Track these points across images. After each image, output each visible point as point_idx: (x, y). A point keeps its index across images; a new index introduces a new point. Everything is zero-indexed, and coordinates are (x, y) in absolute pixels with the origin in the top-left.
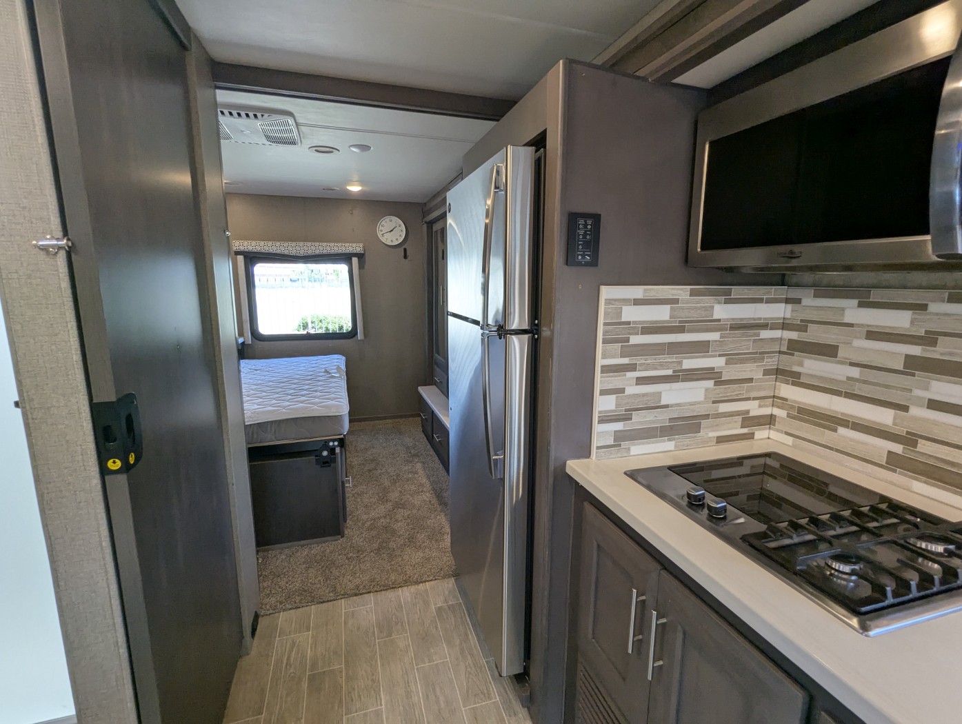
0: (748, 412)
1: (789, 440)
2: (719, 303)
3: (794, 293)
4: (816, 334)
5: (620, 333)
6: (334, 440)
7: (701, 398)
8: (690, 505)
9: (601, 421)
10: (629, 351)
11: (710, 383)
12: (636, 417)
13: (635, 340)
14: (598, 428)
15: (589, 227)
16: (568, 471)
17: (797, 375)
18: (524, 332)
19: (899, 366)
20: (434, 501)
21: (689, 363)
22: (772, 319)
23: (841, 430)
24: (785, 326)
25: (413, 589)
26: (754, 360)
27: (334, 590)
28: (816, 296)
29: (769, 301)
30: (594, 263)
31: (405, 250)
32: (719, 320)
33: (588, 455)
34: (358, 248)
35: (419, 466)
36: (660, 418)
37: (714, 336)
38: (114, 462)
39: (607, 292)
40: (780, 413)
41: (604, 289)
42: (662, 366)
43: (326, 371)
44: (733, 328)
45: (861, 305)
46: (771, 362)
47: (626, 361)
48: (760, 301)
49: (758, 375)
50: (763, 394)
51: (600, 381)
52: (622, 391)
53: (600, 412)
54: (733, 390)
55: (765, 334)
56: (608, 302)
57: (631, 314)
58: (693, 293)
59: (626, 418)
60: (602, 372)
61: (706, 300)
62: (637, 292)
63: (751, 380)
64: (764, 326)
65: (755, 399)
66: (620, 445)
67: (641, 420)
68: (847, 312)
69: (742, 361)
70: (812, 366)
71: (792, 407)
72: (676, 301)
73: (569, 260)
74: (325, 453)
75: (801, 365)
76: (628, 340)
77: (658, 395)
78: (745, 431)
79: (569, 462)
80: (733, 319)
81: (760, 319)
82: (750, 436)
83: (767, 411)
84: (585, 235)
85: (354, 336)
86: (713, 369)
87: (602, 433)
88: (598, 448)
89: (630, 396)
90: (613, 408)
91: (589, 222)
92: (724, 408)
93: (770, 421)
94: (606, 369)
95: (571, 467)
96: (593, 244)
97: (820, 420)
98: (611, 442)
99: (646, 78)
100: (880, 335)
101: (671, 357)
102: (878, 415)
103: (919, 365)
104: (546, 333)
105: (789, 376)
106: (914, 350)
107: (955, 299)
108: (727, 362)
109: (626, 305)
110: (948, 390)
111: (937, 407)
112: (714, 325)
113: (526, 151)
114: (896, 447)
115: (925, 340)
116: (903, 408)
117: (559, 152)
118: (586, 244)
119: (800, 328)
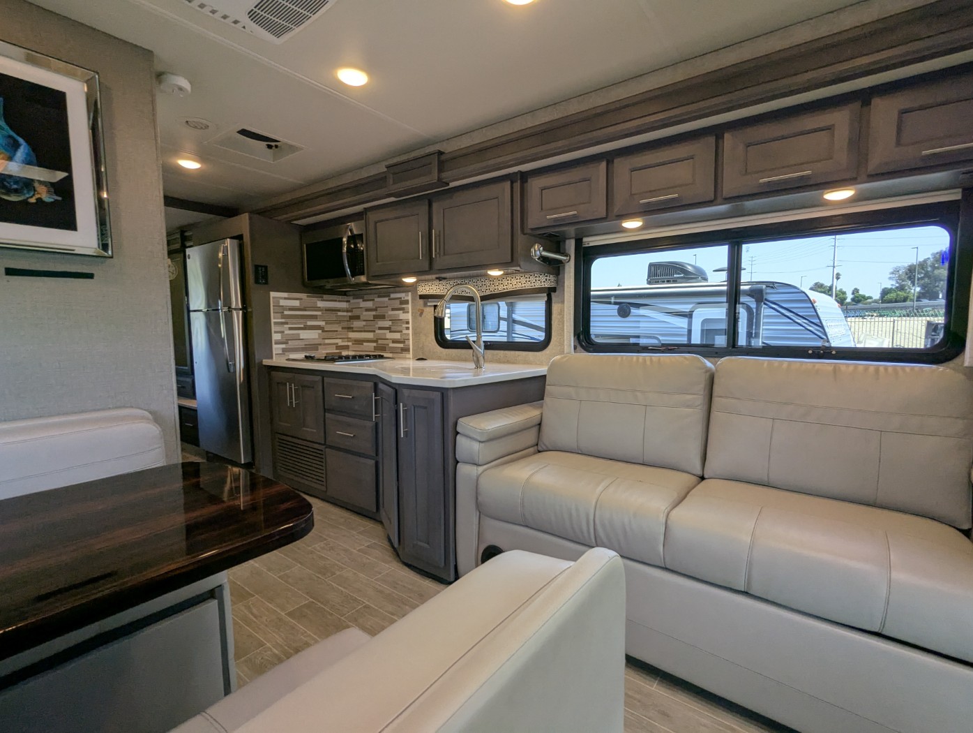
0: (337, 344)
2: (319, 301)
4: (356, 312)
5: (280, 310)
7: (317, 337)
8: (308, 360)
9: (276, 343)
10: (284, 317)
11: (320, 331)
12: (290, 343)
13: (286, 313)
14: (275, 346)
15: (263, 271)
16: (264, 364)
17: (352, 328)
18: (240, 309)
19: (372, 319)
21: (310, 323)
22: (341, 308)
23: (365, 344)
24: (347, 311)
26: (337, 323)
28: (354, 299)
29: (339, 301)
30: (266, 283)
32: (320, 307)
33: (272, 358)
36: (300, 344)
37: (319, 313)
39: (273, 294)
40: (350, 344)
41: (271, 293)
42: (299, 323)
44: (326, 310)
45: (363, 301)
46: (345, 324)
47: (283, 320)
48: (336, 301)
49: (340, 329)
50: (344, 337)
51: (274, 328)
52: (283, 332)
53: (275, 340)
54: (330, 335)
55: (340, 313)
56: (273, 298)
57: (282, 303)
58: (308, 296)
59: (286, 343)
61: (314, 300)
62: (285, 295)
63: (337, 331)
64: (339, 311)
65: (340, 338)
66: (285, 354)
67: (292, 344)
68: (361, 304)
69: (332, 324)
70: (356, 324)
71: (353, 340)
72: (301, 299)
73: (257, 281)
75: (353, 324)
76: (283, 313)
77: (299, 335)
78: (337, 351)
79: (264, 361)
80: (326, 307)
81: (337, 308)
82: (340, 354)
83: (346, 344)
84: (262, 273)
86: (320, 326)
87: (277, 349)
88: (275, 355)
89: (287, 334)
90: (280, 339)
91: (263, 269)
92: (327, 341)
93: (347, 348)
94: (275, 323)
96: (265, 277)
97: (359, 342)
98: (281, 352)
99: (280, 220)
100: (368, 310)
101: (301, 319)
102: (370, 336)
103: (376, 317)
104: (249, 310)
105: (350, 329)
106: (374, 313)
107: (379, 297)
108: (326, 324)
109: (281, 299)
110: (381, 323)
111: (380, 328)
112: (318, 309)
113: (236, 241)
114: (375, 344)
115: (375, 310)
116: (374, 331)
117: (248, 243)
118: (263, 277)
119: (351, 311)
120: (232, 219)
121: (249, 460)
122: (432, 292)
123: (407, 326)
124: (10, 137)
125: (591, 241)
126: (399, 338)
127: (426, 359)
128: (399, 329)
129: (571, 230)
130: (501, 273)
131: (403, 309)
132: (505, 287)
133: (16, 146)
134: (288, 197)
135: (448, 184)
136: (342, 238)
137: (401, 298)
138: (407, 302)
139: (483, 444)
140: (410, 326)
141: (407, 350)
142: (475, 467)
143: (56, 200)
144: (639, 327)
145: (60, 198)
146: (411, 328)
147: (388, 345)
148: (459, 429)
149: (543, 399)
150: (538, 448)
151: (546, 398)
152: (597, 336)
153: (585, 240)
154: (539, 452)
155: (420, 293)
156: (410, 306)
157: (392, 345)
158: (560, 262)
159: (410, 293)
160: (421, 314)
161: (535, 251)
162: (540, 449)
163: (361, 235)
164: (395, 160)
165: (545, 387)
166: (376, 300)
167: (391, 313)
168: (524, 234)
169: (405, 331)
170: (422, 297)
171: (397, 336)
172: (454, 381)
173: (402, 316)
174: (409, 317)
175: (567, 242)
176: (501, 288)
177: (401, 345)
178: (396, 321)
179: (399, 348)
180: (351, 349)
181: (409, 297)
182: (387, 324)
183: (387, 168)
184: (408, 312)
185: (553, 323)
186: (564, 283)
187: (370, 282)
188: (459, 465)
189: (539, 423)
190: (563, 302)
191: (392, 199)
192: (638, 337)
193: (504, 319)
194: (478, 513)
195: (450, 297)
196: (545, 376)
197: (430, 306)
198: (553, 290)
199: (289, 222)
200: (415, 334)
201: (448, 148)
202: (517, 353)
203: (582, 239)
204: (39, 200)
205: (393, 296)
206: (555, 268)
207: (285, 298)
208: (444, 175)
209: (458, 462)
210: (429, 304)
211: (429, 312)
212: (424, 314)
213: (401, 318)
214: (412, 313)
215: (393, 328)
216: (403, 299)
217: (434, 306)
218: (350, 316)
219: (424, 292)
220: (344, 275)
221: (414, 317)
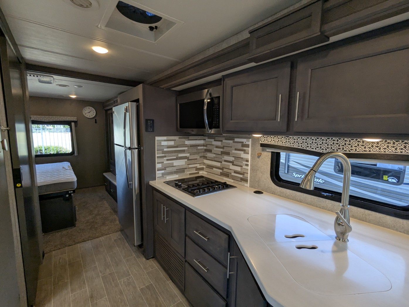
0: (197, 167)
1: (206, 173)
2: (186, 140)
3: (205, 138)
4: (209, 147)
5: (161, 148)
6: (71, 191)
7: (184, 164)
8: (176, 186)
9: (157, 171)
10: (164, 152)
11: (186, 160)
12: (167, 169)
13: (165, 150)
14: (157, 172)
15: (151, 123)
16: (150, 184)
17: (206, 157)
18: (136, 148)
19: (220, 153)
20: (112, 211)
21: (180, 155)
22: (200, 144)
23: (214, 169)
24: (204, 146)
25: (105, 237)
26: (197, 154)
27: (74, 241)
28: (208, 138)
29: (199, 140)
30: (153, 131)
31: (96, 120)
32: (187, 145)
33: (155, 180)
34: (74, 119)
35: (105, 202)
36: (174, 169)
37: (186, 148)
38: (19, 184)
39: (157, 138)
40: (204, 167)
41: (156, 137)
42: (173, 156)
43: (63, 168)
44: (191, 146)
45: (215, 140)
46: (202, 154)
47: (163, 155)
48: (197, 140)
49: (199, 158)
50: (201, 162)
51: (157, 160)
52: (163, 162)
53: (157, 168)
54: (193, 161)
55: (199, 148)
56: (157, 140)
57: (163, 143)
58: (179, 138)
59: (165, 169)
60: (157, 158)
61: (183, 140)
62: (165, 138)
63: (197, 159)
64: (199, 146)
65: (198, 164)
66: (164, 176)
67: (169, 170)
68: (213, 142)
69: (194, 154)
70: (209, 155)
71: (206, 165)
72: (175, 140)
73: (147, 130)
74: (67, 196)
75: (207, 155)
76: (163, 150)
77: (173, 163)
78: (197, 172)
79: (150, 182)
80: (191, 144)
81: (197, 144)
82: (198, 173)
83: (202, 166)
84: (150, 124)
85: (73, 154)
86: (187, 156)
87: (159, 173)
88: (157, 177)
89: (165, 164)
90: (161, 167)
91: (151, 121)
92: (190, 166)
93: (202, 169)
94: (158, 157)
95: (151, 183)
96: (153, 126)
97: (211, 167)
98: (161, 176)
99: (163, 88)
100: (217, 147)
101: (175, 154)
102: (218, 164)
103: (223, 153)
104: (142, 148)
105: (205, 158)
106: (222, 150)
107: (226, 139)
108: (190, 155)
109: (163, 141)
110: (226, 158)
111: (225, 161)
113: (135, 104)
114: (221, 171)
115: (223, 148)
116: (221, 162)
117: (142, 105)
118: (151, 127)
119: (206, 146)
121: (139, 243)
122: (273, 143)
123: (247, 163)
126: (240, 170)
127: (262, 193)
128: (239, 164)
131: (244, 151)
135: (328, 38)
136: (204, 100)
137: (243, 142)
138: (248, 146)
140: (249, 163)
141: (246, 181)
146: (249, 166)
147: (231, 173)
155: (261, 142)
156: (250, 149)
157: (233, 174)
159: (250, 140)
160: (259, 157)
163: (219, 97)
166: (224, 141)
167: (234, 151)
169: (244, 167)
170: (262, 145)
171: (238, 169)
173: (243, 155)
174: (249, 157)
177: (241, 176)
178: (238, 158)
179: (239, 177)
180: (204, 170)
181: (250, 142)
182: (231, 159)
183: (250, 33)
184: (248, 153)
187: (223, 134)
191: (253, 64)
197: (268, 152)
199: (169, 89)
200: (252, 169)
205: (236, 140)
210: (267, 151)
211: (267, 156)
212: (262, 157)
213: (242, 157)
214: (252, 154)
215: (235, 163)
216: (244, 143)
217: (272, 152)
218: (205, 149)
219: (266, 142)
220: (204, 127)
221: (252, 158)
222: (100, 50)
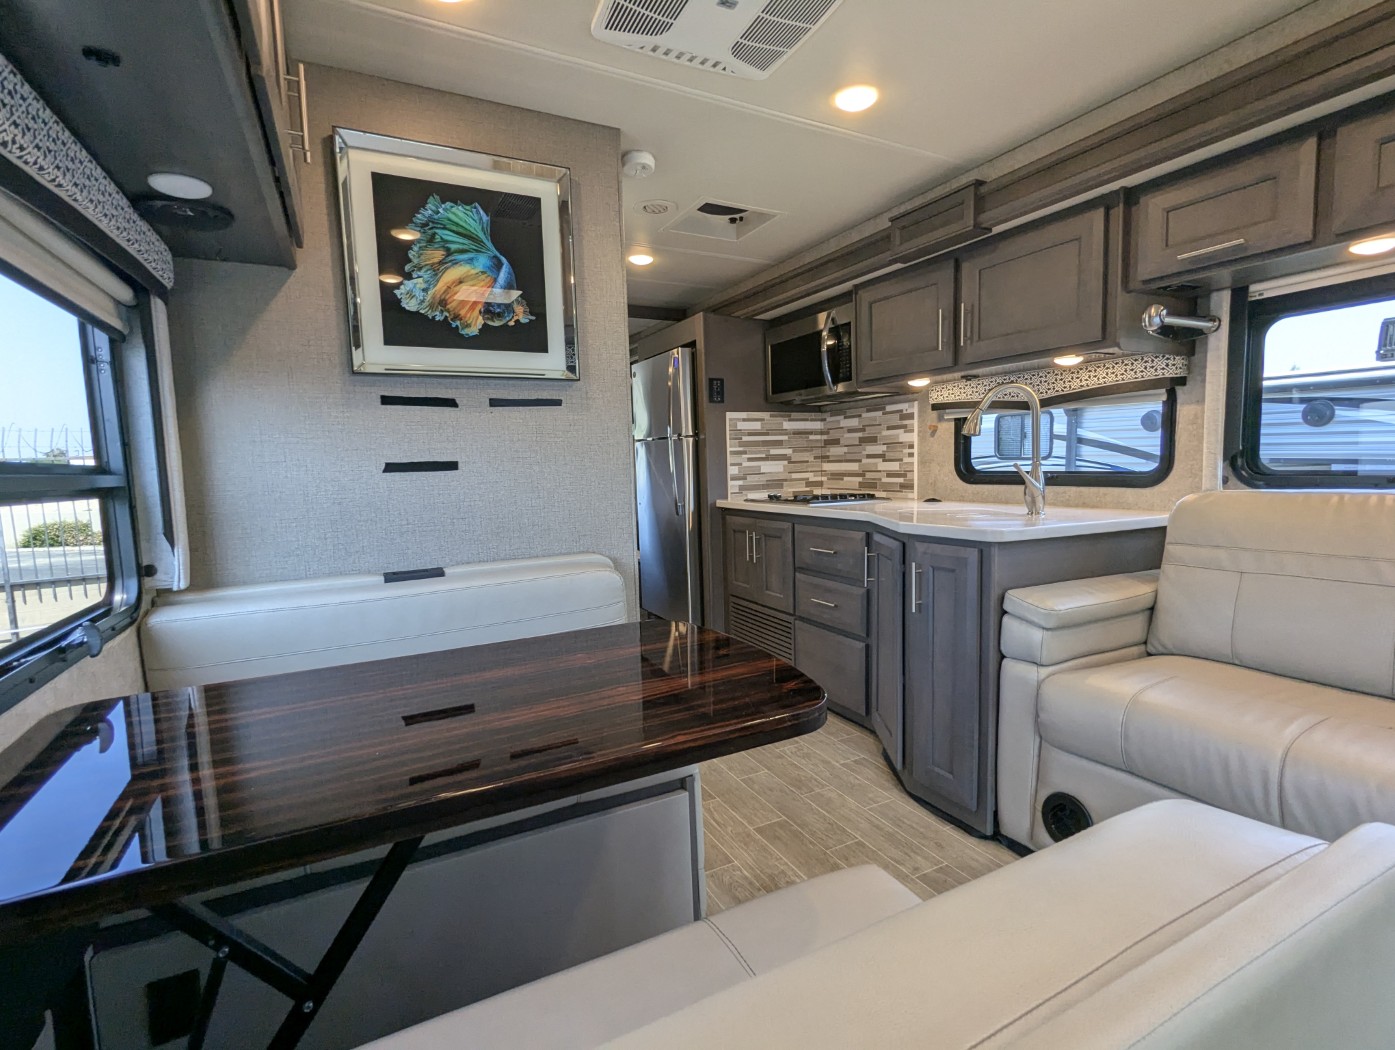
0: (808, 479)
2: (785, 421)
3: (825, 415)
4: (834, 435)
5: (738, 435)
7: (782, 470)
8: (772, 501)
9: (732, 479)
10: (742, 444)
11: (786, 462)
12: (749, 478)
13: (745, 438)
14: (731, 483)
15: (719, 385)
17: (828, 457)
18: (691, 436)
19: (857, 443)
21: (774, 451)
22: (814, 429)
23: (846, 479)
24: (822, 433)
26: (807, 451)
28: (831, 416)
29: (812, 420)
30: (722, 401)
32: (787, 430)
33: (727, 498)
36: (762, 480)
37: (785, 438)
39: (729, 415)
40: (824, 479)
41: (727, 414)
42: (760, 452)
44: (794, 434)
45: (845, 418)
46: (818, 452)
47: (741, 449)
48: (807, 420)
49: (812, 459)
50: (817, 469)
51: (729, 459)
52: (741, 464)
53: (730, 475)
54: (798, 467)
55: (812, 437)
56: (731, 420)
57: (741, 426)
58: (771, 416)
59: (744, 478)
60: (730, 454)
61: (779, 419)
62: (744, 415)
63: (807, 462)
64: (811, 433)
65: (811, 472)
66: (742, 493)
67: (752, 480)
68: (841, 422)
69: (802, 451)
70: (834, 451)
71: (828, 473)
72: (763, 420)
73: (711, 400)
75: (829, 451)
76: (741, 439)
77: (759, 467)
78: (808, 489)
79: (718, 501)
80: (794, 429)
81: (808, 429)
82: (811, 492)
83: (819, 479)
84: (717, 389)
86: (787, 455)
87: (733, 486)
88: (731, 493)
89: (745, 467)
90: (737, 473)
91: (719, 382)
92: (794, 476)
93: (820, 484)
94: (733, 453)
95: (719, 504)
96: (721, 393)
97: (838, 476)
98: (738, 490)
99: (739, 317)
100: (851, 431)
101: (764, 447)
102: (854, 467)
103: (863, 441)
104: (702, 437)
105: (825, 458)
106: (860, 435)
107: (868, 411)
108: (794, 452)
109: (740, 421)
110: (871, 449)
111: (869, 456)
112: (784, 432)
113: (687, 350)
114: (860, 479)
115: (863, 430)
116: (860, 461)
117: (703, 351)
118: (718, 393)
119: (827, 433)
120: (683, 322)
122: (953, 399)
124: (495, 257)
125: (1264, 290)
126: (898, 469)
127: (940, 501)
128: (897, 455)
129: (1225, 275)
130: (1080, 359)
131: (905, 427)
132: (1084, 383)
133: (498, 266)
134: (749, 285)
135: (990, 230)
136: (821, 331)
137: (901, 411)
138: (911, 416)
139: (1050, 633)
140: (915, 451)
141: (910, 487)
142: (1035, 668)
143: (531, 320)
144: (1357, 443)
145: (533, 318)
146: (916, 455)
147: (881, 479)
148: (1007, 606)
149: (1159, 567)
150: (1147, 648)
151: (1165, 566)
152: (1273, 460)
153: (1253, 288)
154: (1149, 655)
155: (932, 402)
156: (915, 422)
157: (886, 480)
158: (1199, 332)
159: (916, 403)
160: (933, 433)
161: (1150, 317)
162: (1151, 649)
163: (848, 324)
164: (903, 209)
165: (1163, 546)
166: (864, 415)
167: (886, 433)
168: (1129, 292)
169: (907, 460)
170: (935, 407)
171: (894, 466)
172: (1002, 532)
173: (903, 437)
174: (914, 438)
175: (1215, 296)
176: (1075, 386)
177: (901, 480)
178: (893, 444)
179: (897, 483)
180: (825, 486)
181: (915, 409)
182: (879, 449)
183: (892, 221)
184: (912, 431)
185: (1177, 437)
186: (1205, 367)
187: (860, 390)
188: (1005, 661)
189: (1149, 605)
190: (1201, 401)
192: (1355, 462)
193: (1060, 437)
194: (1038, 740)
195: (989, 402)
196: (1164, 529)
197: (949, 420)
198: (1182, 381)
199: (750, 318)
200: (922, 463)
201: (991, 174)
202: (1103, 490)
203: (1247, 288)
204: (517, 321)
205: (889, 408)
206: (1187, 343)
207: (744, 420)
208: (985, 218)
209: (1003, 657)
210: (945, 418)
211: (947, 429)
212: (938, 433)
213: (901, 440)
214: (919, 432)
215: (889, 455)
216: (905, 412)
217: (956, 419)
218: (825, 440)
219: (940, 400)
220: (821, 382)
221: (922, 438)
222: (641, 259)
